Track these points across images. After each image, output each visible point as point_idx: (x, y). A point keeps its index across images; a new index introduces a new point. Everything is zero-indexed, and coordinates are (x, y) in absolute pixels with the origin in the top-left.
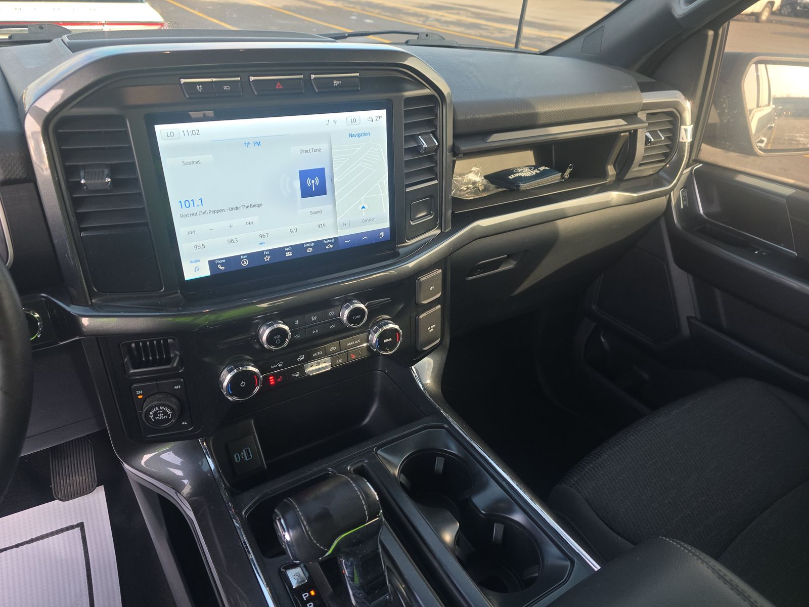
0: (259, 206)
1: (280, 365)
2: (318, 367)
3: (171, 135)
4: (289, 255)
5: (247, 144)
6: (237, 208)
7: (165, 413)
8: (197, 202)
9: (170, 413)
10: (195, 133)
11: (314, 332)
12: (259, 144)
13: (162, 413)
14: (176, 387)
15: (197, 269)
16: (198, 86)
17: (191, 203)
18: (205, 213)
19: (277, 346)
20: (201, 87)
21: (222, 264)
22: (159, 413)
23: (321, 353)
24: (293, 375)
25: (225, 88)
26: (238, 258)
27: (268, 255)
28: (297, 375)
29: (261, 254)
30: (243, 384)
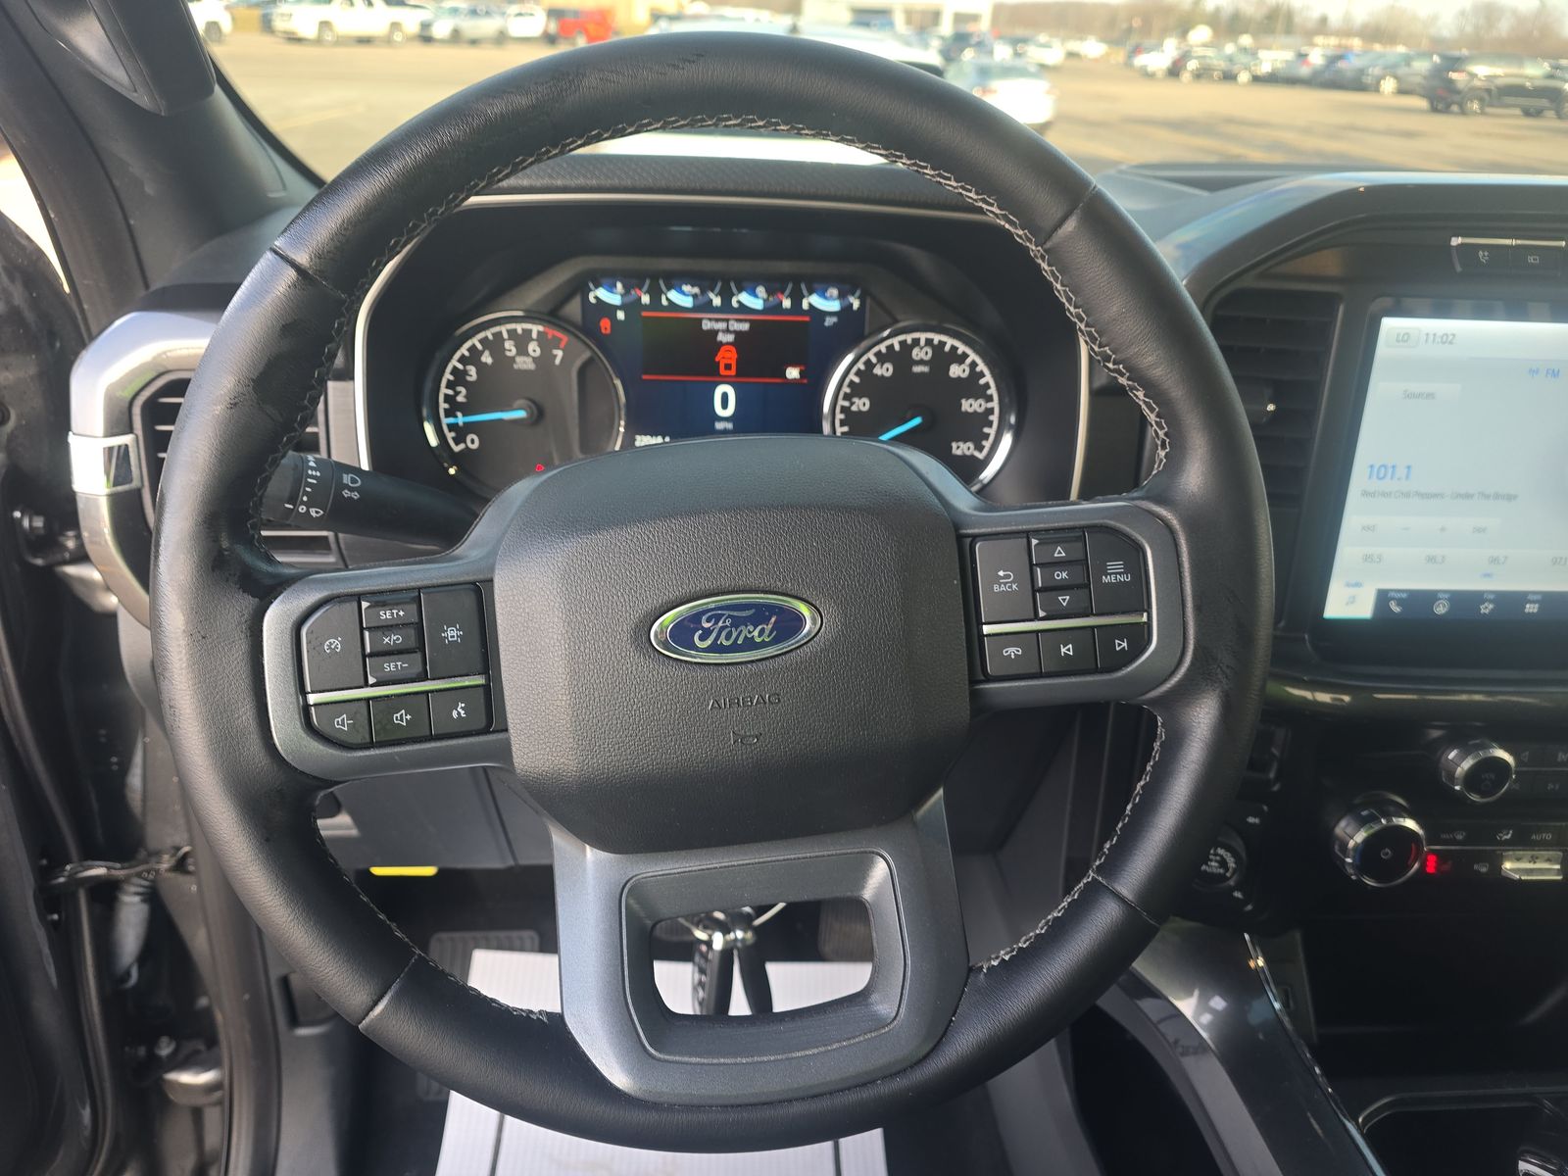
0: (1510, 498)
1: (1460, 837)
2: (1531, 866)
3: (1404, 338)
4: (1531, 611)
5: (1534, 372)
6: (1468, 496)
7: (1223, 863)
8: (1401, 472)
9: (1231, 864)
10: (1447, 339)
11: (1550, 786)
12: (1555, 374)
13: (1216, 861)
14: (1251, 820)
15: (1352, 600)
16: (1481, 252)
17: (1390, 471)
18: (1407, 495)
19: (1483, 794)
20: (1486, 254)
21: (1400, 602)
22: (1211, 860)
23: (1548, 836)
24: (1476, 867)
25: (1531, 259)
26: (1431, 597)
27: (1490, 601)
28: (1484, 870)
29: (1478, 597)
30: (1387, 853)
